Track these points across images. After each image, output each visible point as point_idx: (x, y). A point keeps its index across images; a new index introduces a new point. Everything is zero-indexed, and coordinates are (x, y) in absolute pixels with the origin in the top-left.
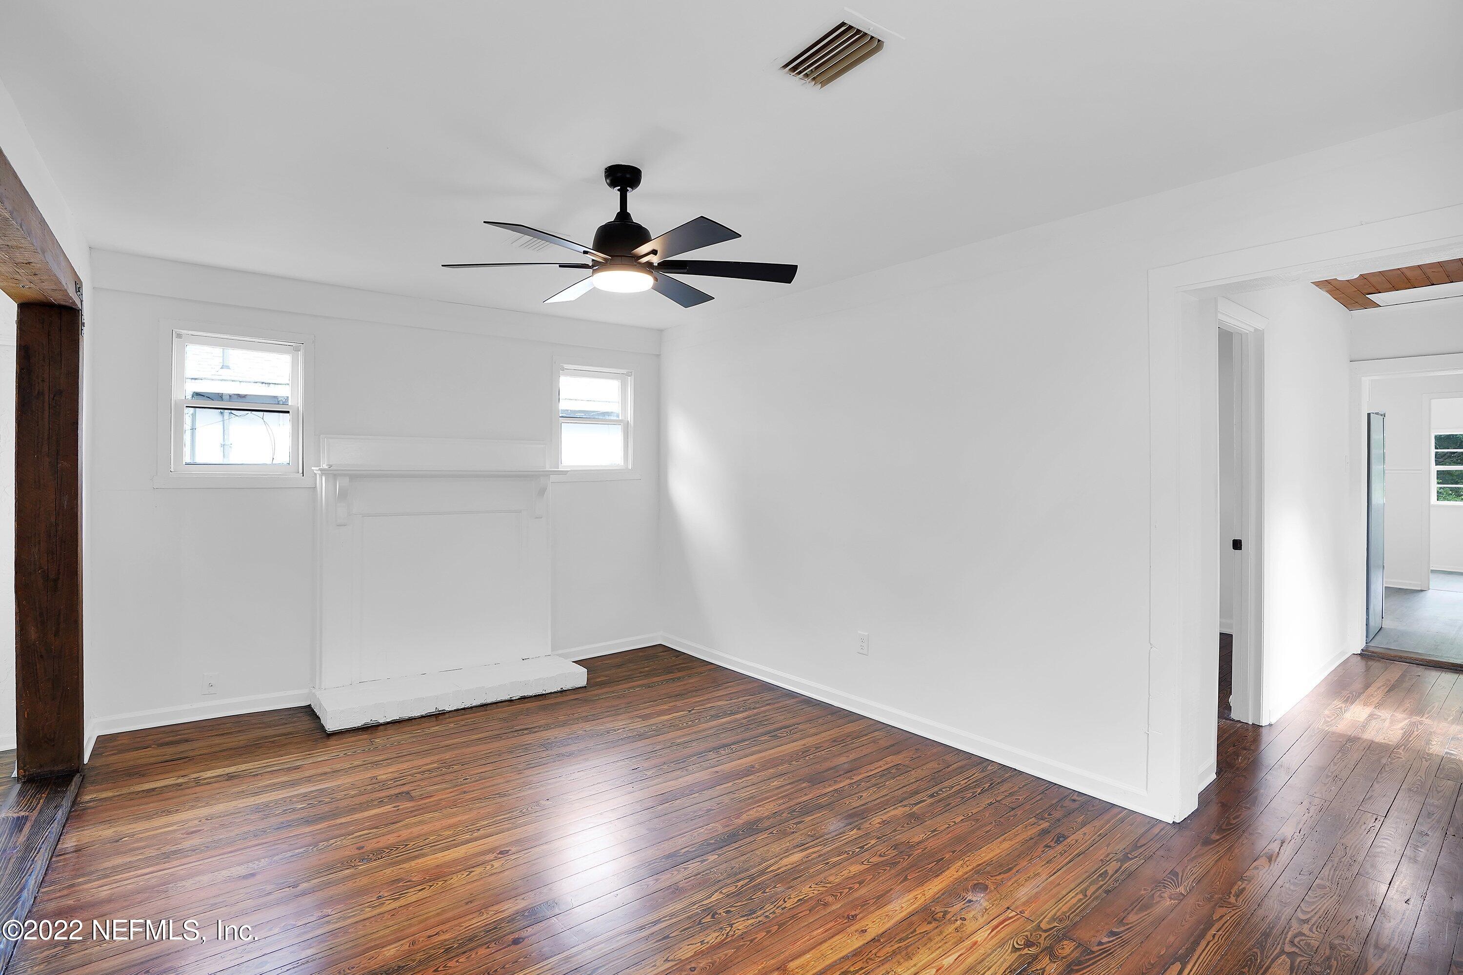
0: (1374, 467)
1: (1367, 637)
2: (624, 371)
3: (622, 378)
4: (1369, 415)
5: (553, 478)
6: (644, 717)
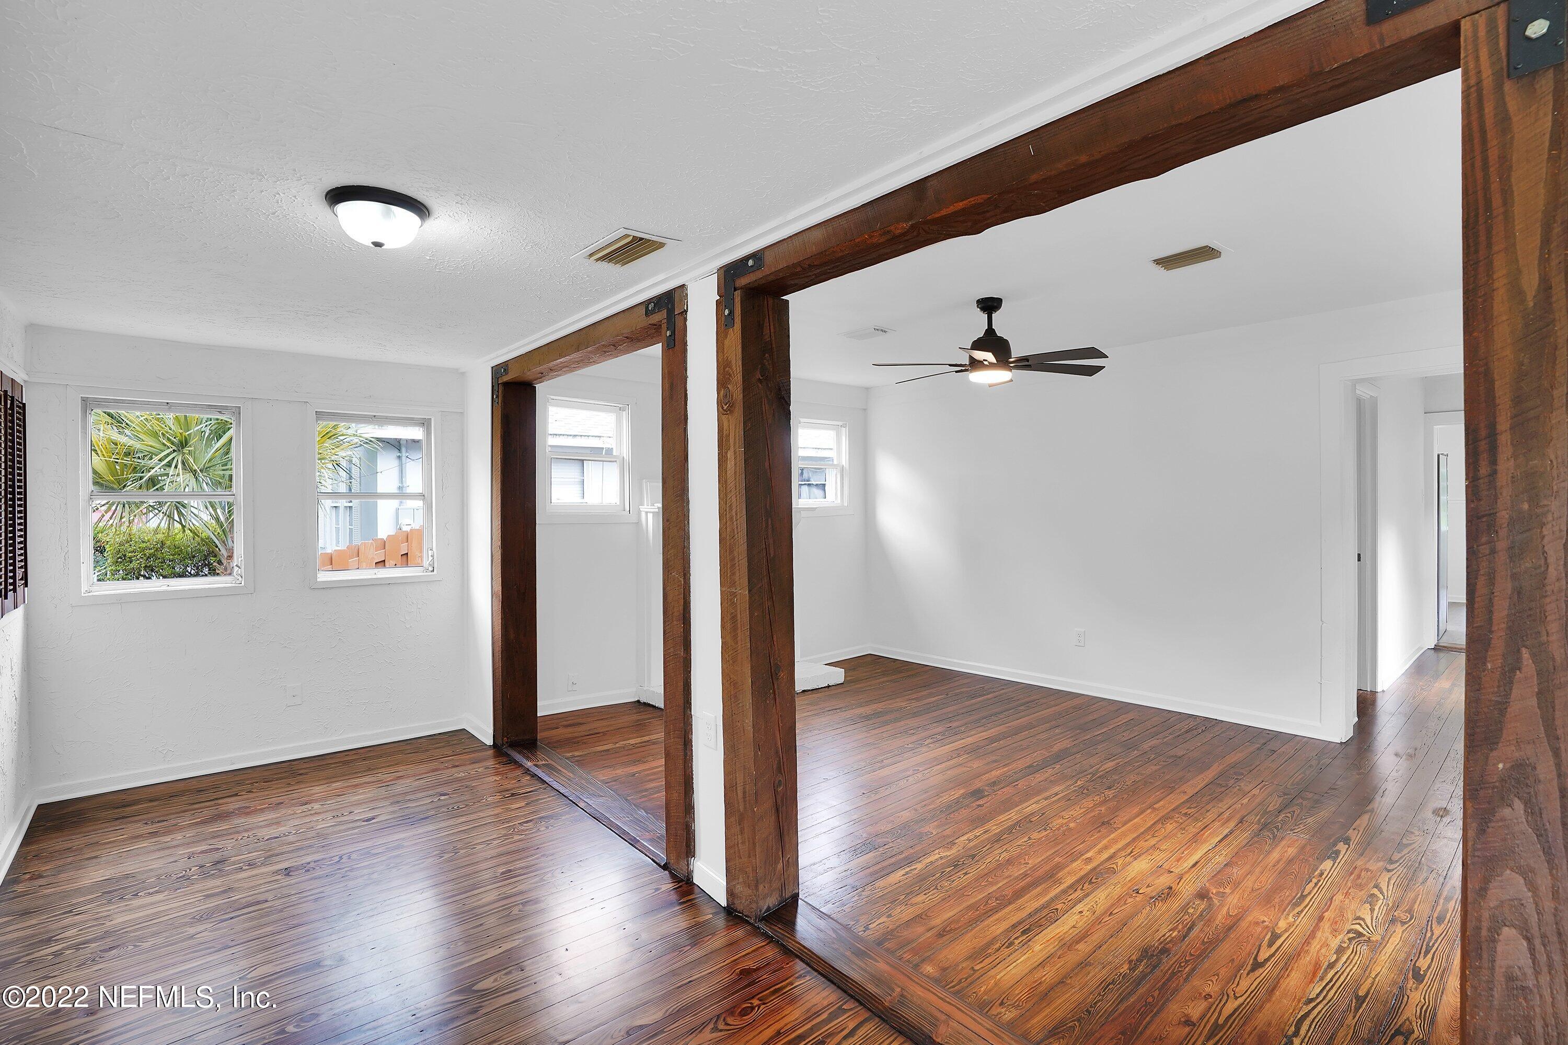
0: (1441, 497)
1: (1438, 636)
2: (840, 423)
3: (837, 428)
4: (1439, 456)
6: (917, 699)
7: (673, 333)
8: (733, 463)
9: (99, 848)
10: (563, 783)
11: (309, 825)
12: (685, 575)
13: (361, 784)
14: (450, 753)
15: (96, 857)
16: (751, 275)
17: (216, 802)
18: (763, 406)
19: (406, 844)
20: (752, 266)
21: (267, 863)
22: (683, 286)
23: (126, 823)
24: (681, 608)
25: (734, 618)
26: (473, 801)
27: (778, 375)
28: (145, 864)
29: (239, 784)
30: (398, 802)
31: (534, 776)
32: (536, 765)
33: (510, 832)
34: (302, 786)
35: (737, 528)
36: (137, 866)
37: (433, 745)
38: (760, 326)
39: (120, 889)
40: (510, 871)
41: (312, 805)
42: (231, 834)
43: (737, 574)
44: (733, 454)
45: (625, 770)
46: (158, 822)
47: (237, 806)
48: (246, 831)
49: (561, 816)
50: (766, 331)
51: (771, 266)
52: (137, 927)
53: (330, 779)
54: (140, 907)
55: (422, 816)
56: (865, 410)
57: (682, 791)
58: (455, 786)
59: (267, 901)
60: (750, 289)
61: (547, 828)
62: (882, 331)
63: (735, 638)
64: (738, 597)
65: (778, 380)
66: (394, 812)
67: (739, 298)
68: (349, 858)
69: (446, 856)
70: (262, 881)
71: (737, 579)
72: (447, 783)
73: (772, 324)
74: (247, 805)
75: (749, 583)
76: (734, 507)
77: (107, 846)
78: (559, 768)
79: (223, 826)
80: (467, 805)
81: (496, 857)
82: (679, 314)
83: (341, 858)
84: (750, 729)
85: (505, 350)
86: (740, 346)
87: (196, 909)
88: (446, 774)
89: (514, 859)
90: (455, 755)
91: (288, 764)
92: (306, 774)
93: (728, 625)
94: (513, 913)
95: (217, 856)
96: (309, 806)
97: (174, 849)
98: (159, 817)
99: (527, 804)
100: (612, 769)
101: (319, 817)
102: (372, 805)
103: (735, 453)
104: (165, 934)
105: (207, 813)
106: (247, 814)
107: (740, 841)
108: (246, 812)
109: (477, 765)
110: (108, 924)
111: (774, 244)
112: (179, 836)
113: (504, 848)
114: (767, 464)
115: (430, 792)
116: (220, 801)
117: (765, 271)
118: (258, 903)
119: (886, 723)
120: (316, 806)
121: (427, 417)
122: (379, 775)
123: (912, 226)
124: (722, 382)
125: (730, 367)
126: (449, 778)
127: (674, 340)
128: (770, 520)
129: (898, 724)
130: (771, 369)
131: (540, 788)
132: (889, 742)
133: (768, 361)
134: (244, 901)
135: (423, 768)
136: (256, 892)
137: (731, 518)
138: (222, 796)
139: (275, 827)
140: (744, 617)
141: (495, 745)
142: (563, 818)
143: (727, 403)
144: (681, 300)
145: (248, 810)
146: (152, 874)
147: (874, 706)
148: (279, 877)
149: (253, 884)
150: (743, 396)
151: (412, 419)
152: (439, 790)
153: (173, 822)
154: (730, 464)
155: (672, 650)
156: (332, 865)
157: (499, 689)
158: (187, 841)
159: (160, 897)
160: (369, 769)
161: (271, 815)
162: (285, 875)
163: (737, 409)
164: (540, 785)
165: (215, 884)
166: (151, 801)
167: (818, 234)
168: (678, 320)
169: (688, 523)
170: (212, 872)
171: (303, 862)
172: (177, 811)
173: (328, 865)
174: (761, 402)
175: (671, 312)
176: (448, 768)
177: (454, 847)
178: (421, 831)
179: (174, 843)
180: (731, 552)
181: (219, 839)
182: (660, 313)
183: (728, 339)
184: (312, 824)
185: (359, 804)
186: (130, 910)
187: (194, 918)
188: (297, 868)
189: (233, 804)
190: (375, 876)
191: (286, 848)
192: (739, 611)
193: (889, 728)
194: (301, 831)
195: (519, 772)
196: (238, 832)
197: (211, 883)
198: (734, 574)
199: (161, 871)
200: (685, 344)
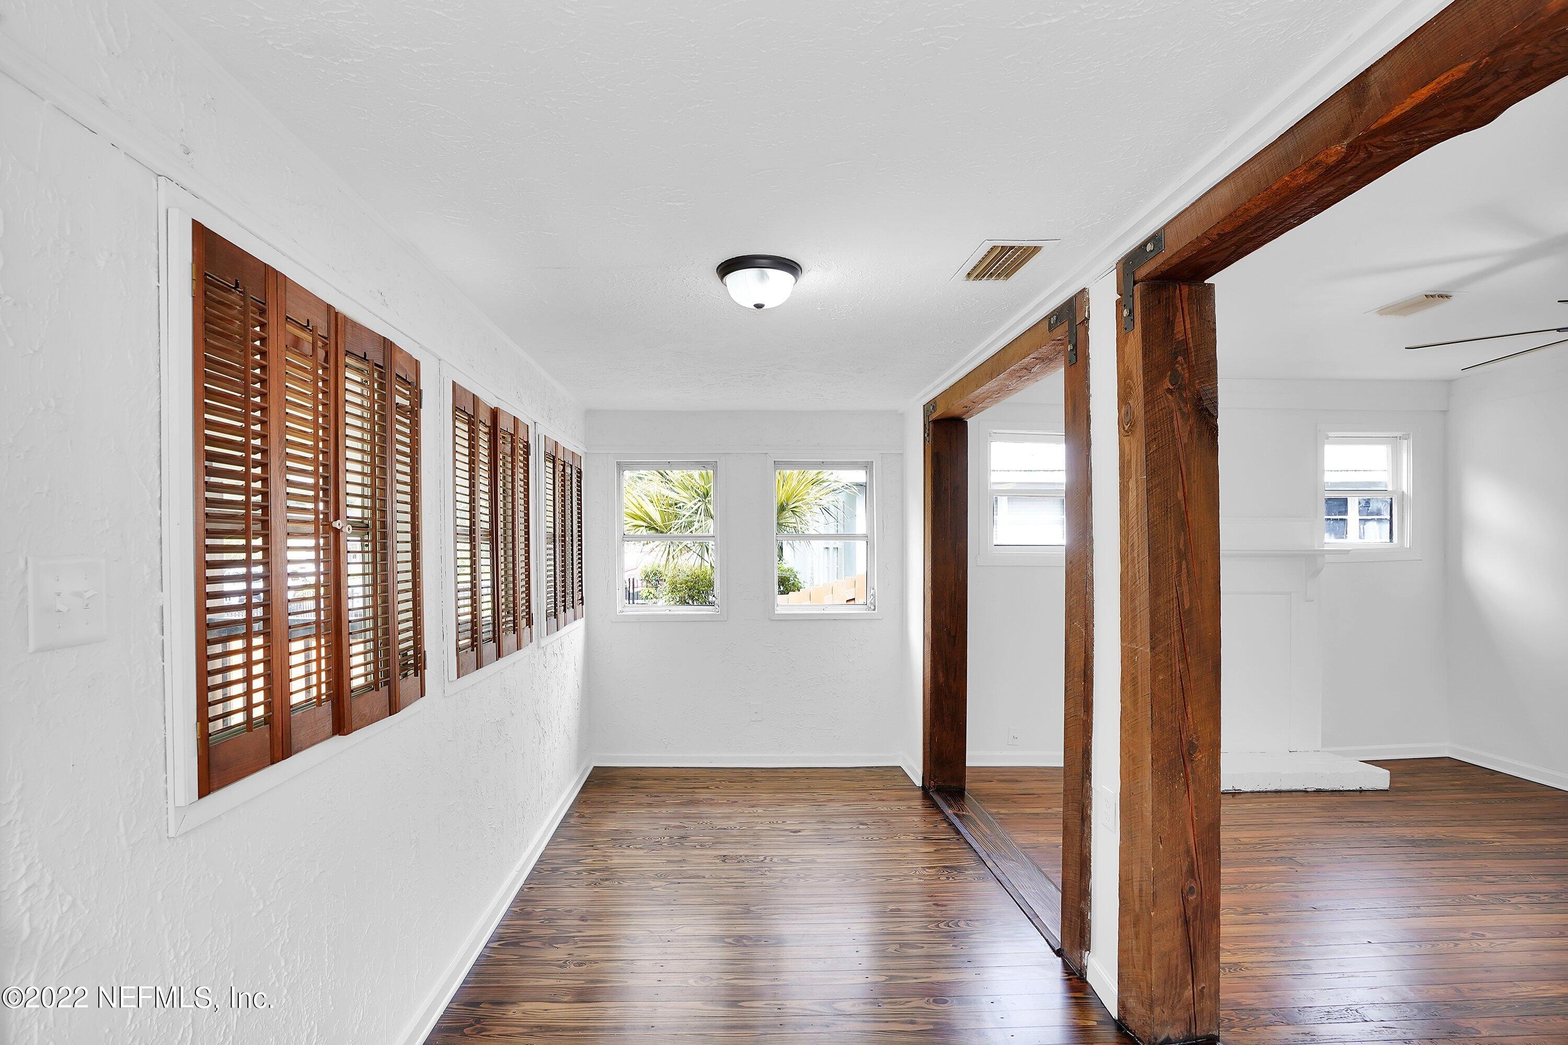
2: (1398, 434)
5: (1328, 558)
7: (1075, 346)
8: (1135, 494)
9: (618, 806)
10: (977, 837)
11: (750, 825)
12: (1086, 625)
13: (799, 800)
14: (881, 786)
15: (614, 812)
16: (1151, 262)
17: (693, 790)
18: (1175, 422)
19: (818, 860)
20: (1151, 251)
21: (713, 847)
22: (1083, 291)
23: (636, 792)
24: (1082, 663)
25: (1134, 679)
26: (888, 836)
27: (1197, 381)
28: (639, 826)
29: (712, 779)
30: (823, 822)
31: (951, 824)
32: (956, 815)
33: (912, 873)
34: (755, 791)
35: (1139, 571)
36: (635, 825)
37: (867, 776)
38: (1170, 323)
39: (621, 839)
40: (899, 910)
41: (757, 809)
42: (696, 818)
43: (1139, 628)
44: (1134, 483)
45: (1049, 839)
46: (655, 796)
47: (706, 797)
48: (706, 818)
49: (966, 870)
50: (1179, 328)
51: (1173, 247)
52: (624, 869)
53: (778, 790)
54: (629, 856)
55: (840, 839)
56: (1445, 412)
57: (1078, 872)
58: (876, 818)
59: (704, 877)
60: (1152, 279)
61: (948, 878)
62: (1442, 296)
63: (1135, 702)
64: (1139, 654)
65: (1198, 387)
66: (817, 830)
67: (1139, 293)
68: (771, 861)
69: (848, 881)
70: (704, 861)
71: (1138, 633)
72: (868, 814)
73: (1187, 318)
74: (713, 798)
75: (1151, 639)
76: (1136, 546)
77: (622, 806)
78: (978, 822)
79: (693, 810)
80: (880, 839)
81: (891, 893)
82: (1080, 323)
83: (765, 858)
84: (1148, 814)
85: (930, 387)
86: (1140, 352)
87: (659, 869)
88: (869, 806)
89: (908, 900)
90: (885, 790)
91: (750, 770)
92: (761, 781)
93: (1129, 688)
94: (889, 950)
95: (682, 832)
96: (754, 809)
97: (659, 820)
98: (657, 793)
99: (935, 850)
100: (1034, 834)
101: (759, 820)
102: (802, 819)
103: (1137, 482)
104: (637, 881)
105: (686, 797)
106: (711, 805)
107: (1134, 948)
108: (711, 803)
109: (902, 803)
110: (609, 862)
111: (1176, 218)
112: (664, 810)
113: (901, 887)
114: (1180, 495)
115: (852, 820)
116: (697, 790)
117: (1167, 253)
118: (698, 877)
119: (1445, 857)
120: (760, 810)
121: (869, 461)
122: (815, 794)
123: (1350, 146)
124: (1124, 397)
125: (1131, 379)
126: (872, 810)
127: (1076, 354)
128: (1184, 562)
129: (1467, 863)
130: (1187, 375)
131: (953, 838)
132: (1442, 884)
133: (1182, 365)
134: (690, 872)
135: (855, 795)
136: (700, 868)
137: (1133, 560)
138: (699, 786)
139: (726, 820)
140: (1145, 680)
141: (923, 787)
142: (967, 872)
143: (1128, 423)
144: (1082, 307)
145: (712, 802)
146: (641, 834)
147: (1431, 830)
148: (718, 861)
149: (698, 861)
150: (1145, 412)
151: (856, 463)
152: (860, 819)
153: (663, 799)
154: (1132, 495)
155: (1072, 710)
156: (757, 862)
157: (928, 730)
158: (668, 815)
159: (641, 852)
160: (809, 788)
161: (727, 810)
162: (722, 861)
163: (1138, 429)
164: (953, 835)
165: (675, 853)
166: (654, 779)
167: (1225, 191)
168: (1080, 329)
169: (1092, 565)
170: (677, 844)
171: (738, 854)
172: (668, 791)
173: (754, 862)
174: (1172, 418)
175: (1072, 322)
176: (874, 800)
177: (857, 874)
178: (835, 851)
179: (660, 815)
180: (1133, 600)
181: (687, 820)
182: (1063, 325)
183: (1128, 345)
184: (753, 825)
185: (792, 816)
186: (623, 856)
187: (656, 875)
188: (732, 858)
189: (703, 795)
190: (786, 881)
191: (729, 839)
192: (1139, 672)
193: (1447, 863)
194: (744, 828)
195: (938, 818)
196: (701, 818)
197: (673, 852)
198: (1134, 627)
199: (646, 834)
200: (1087, 357)
